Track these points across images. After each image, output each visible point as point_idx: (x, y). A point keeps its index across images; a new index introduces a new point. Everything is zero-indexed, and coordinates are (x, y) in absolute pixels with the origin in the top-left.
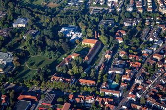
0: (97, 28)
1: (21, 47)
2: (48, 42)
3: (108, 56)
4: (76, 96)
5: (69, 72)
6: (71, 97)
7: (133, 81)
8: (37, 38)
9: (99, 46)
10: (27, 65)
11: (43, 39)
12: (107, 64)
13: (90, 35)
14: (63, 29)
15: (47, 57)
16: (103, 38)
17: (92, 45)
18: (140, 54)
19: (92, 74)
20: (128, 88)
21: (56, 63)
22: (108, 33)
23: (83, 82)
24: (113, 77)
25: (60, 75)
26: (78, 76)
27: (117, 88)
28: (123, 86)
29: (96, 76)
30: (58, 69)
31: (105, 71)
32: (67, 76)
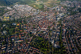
0: (18, 22)
1: (7, 29)
2: (11, 27)
3: (22, 26)
4: (20, 33)
5: (18, 30)
6: (20, 34)
7: (28, 28)
8: (9, 27)
9: (20, 25)
10: (9, 32)
11: (10, 26)
12: (23, 27)
13: (18, 23)
14: (12, 24)
15: (12, 29)
16: (20, 23)
17: (19, 25)
18: (27, 24)
19: (21, 29)
20: (28, 29)
21: (14, 30)
22: (20, 22)
23: (20, 31)
24: (25, 28)
25: (16, 31)
26: (19, 30)
27: (26, 30)
28: (27, 29)
29: (22, 29)
30: (15, 30)
31: (23, 28)
32: (17, 31)
